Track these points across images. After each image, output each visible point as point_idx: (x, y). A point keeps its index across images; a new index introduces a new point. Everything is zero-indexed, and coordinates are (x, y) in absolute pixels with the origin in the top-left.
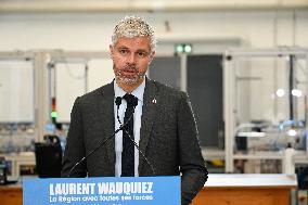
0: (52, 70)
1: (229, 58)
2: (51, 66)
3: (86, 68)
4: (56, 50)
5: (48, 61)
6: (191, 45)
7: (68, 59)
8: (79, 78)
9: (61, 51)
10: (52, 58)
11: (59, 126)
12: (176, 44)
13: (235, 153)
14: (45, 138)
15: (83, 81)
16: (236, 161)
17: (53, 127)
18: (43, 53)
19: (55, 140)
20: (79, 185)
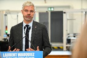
0: (6, 16)
1: (65, 13)
2: (6, 15)
3: (18, 16)
4: (7, 10)
5: (5, 13)
6: (53, 8)
7: (11, 13)
8: (15, 19)
9: (9, 10)
10: (6, 13)
11: (8, 35)
12: (48, 8)
13: (66, 44)
14: (3, 39)
15: (16, 20)
16: (67, 47)
17: (6, 36)
18: (3, 11)
19: (6, 40)
20: (12, 54)
